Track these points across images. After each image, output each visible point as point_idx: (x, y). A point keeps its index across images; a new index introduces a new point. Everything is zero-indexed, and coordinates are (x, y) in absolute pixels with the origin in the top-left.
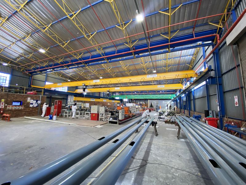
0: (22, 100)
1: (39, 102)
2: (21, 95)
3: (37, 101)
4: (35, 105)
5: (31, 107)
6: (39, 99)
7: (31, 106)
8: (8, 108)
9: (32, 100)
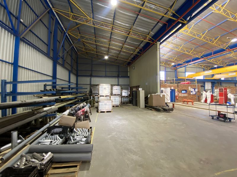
0: (186, 89)
1: (196, 90)
2: (185, 85)
3: (195, 89)
4: (194, 93)
5: (191, 95)
6: (196, 87)
7: (192, 93)
8: (179, 95)
9: (192, 89)
